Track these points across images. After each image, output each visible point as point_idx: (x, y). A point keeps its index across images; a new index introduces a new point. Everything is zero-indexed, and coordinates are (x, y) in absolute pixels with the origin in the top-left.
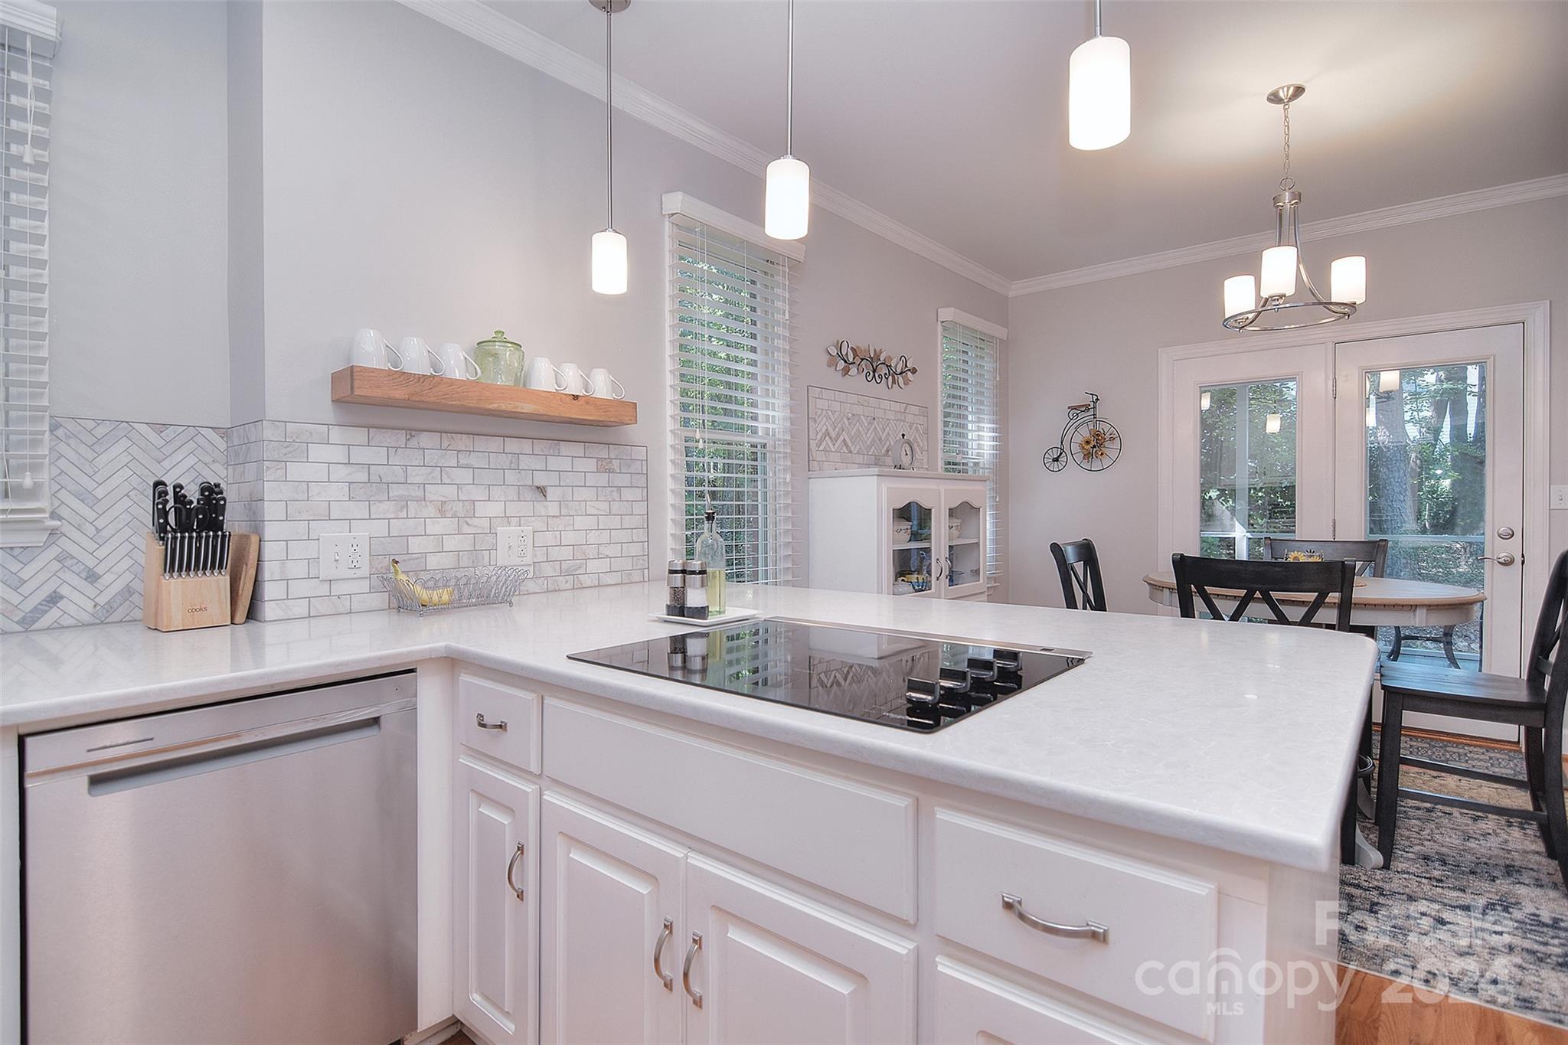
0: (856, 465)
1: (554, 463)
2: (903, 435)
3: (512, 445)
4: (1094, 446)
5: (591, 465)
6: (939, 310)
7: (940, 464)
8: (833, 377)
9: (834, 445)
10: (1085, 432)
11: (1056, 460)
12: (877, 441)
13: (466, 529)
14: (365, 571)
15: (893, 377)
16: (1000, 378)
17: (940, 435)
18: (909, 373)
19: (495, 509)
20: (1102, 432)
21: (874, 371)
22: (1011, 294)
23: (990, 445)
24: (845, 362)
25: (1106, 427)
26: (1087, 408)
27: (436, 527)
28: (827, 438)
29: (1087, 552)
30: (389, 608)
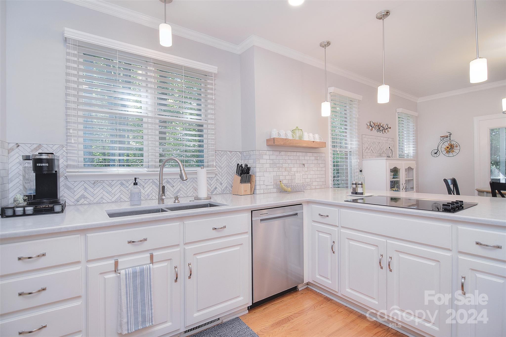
0: (375, 156)
1: (306, 158)
2: (389, 147)
3: (298, 154)
4: (450, 149)
5: (313, 158)
6: (397, 109)
7: (398, 156)
8: (368, 131)
9: (369, 151)
10: (447, 144)
11: (436, 153)
12: (380, 149)
13: (290, 174)
14: (272, 184)
15: (384, 130)
16: (416, 128)
17: (398, 147)
18: (389, 129)
19: (294, 169)
20: (453, 144)
21: (379, 129)
22: (418, 102)
23: (412, 149)
24: (372, 127)
25: (454, 143)
26: (447, 137)
27: (285, 173)
28: (367, 149)
29: (454, 182)
30: (277, 192)
